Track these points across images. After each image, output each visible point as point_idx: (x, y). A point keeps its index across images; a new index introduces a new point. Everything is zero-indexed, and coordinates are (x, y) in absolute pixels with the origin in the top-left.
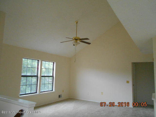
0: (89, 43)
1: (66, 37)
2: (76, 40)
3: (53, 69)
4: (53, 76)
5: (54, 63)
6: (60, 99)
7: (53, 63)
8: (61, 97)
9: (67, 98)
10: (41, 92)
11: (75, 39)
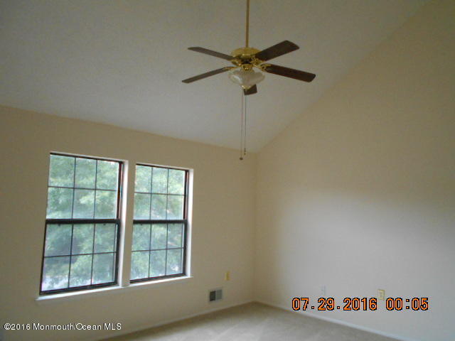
0: (308, 77)
1: (189, 47)
2: (246, 61)
3: (186, 196)
4: (185, 222)
5: (187, 172)
6: (218, 306)
7: (184, 172)
8: (220, 298)
9: (241, 303)
10: (132, 282)
11: (239, 57)
